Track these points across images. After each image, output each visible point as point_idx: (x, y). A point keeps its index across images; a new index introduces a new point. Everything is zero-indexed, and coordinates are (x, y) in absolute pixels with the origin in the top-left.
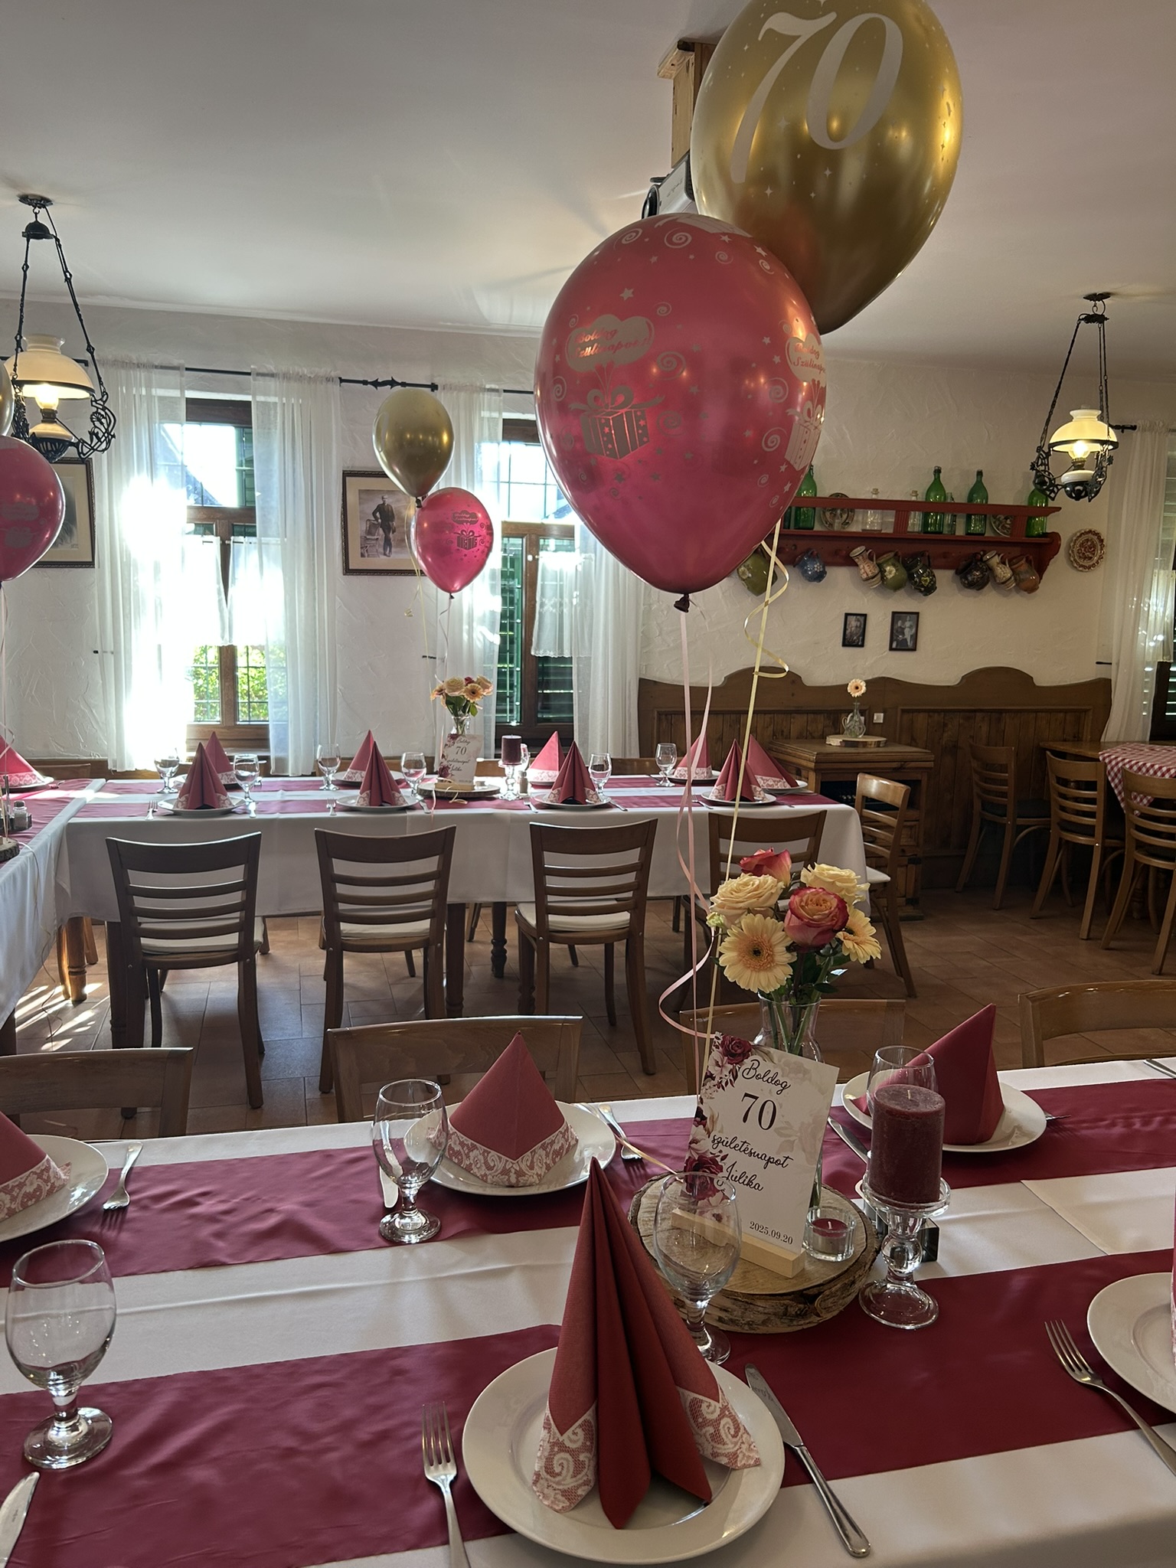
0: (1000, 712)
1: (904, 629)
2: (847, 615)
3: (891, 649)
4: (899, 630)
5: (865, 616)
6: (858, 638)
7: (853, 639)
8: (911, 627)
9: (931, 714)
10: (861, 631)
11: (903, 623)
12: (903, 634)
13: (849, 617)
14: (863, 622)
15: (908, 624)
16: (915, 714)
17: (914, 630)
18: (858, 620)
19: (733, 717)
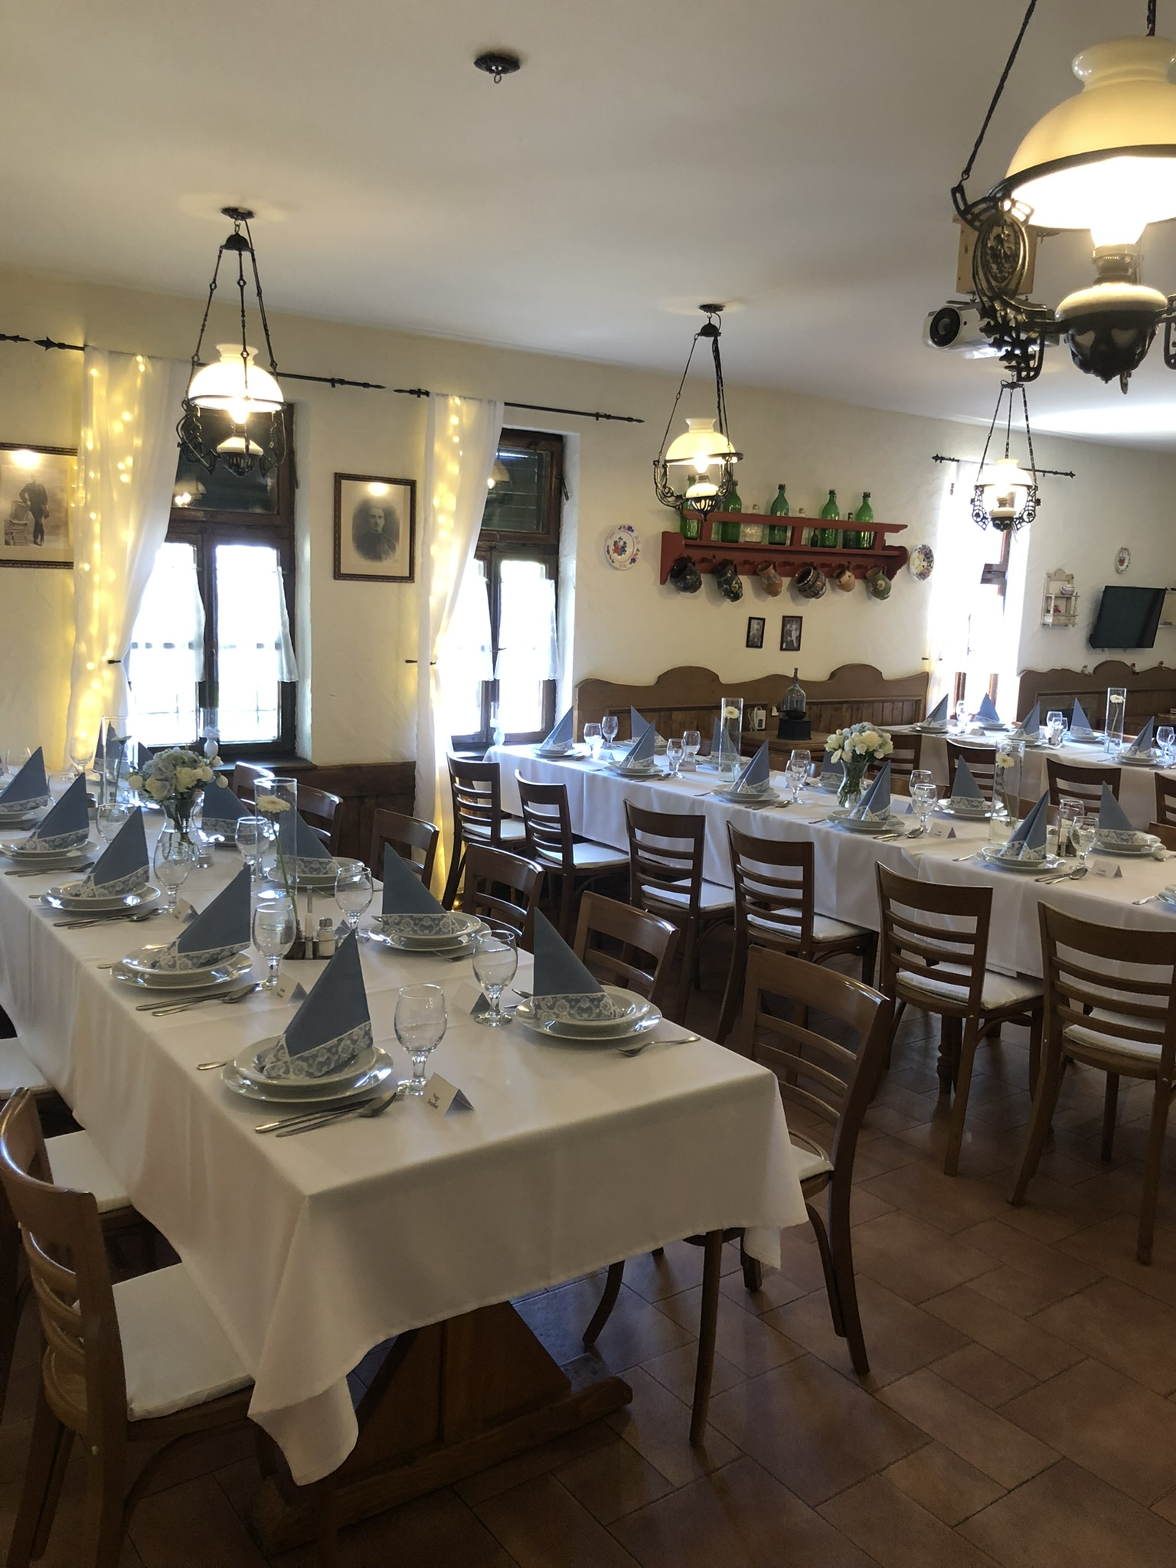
1: (791, 631)
2: (751, 619)
3: (782, 649)
4: (788, 632)
5: (764, 620)
6: (758, 640)
7: (754, 641)
10: (761, 633)
11: (791, 627)
12: (791, 637)
13: (753, 621)
14: (761, 625)
15: (794, 627)
17: (798, 632)
18: (759, 624)
19: (667, 713)
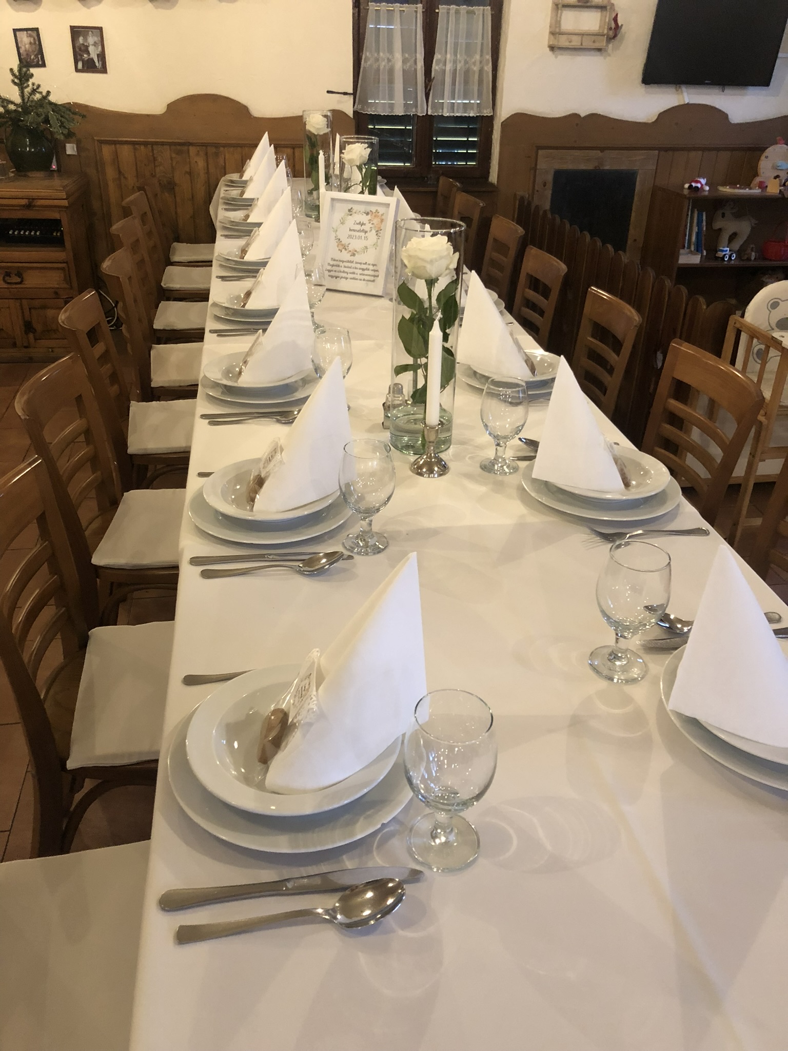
0: (217, 146)
1: (87, 47)
2: (15, 30)
4: (83, 48)
5: (36, 30)
6: (36, 56)
7: (31, 58)
8: (95, 44)
9: (137, 146)
10: (38, 47)
11: (85, 39)
12: (88, 53)
13: (18, 33)
14: (36, 38)
15: (91, 41)
16: (118, 146)
17: (100, 48)
18: (30, 36)
